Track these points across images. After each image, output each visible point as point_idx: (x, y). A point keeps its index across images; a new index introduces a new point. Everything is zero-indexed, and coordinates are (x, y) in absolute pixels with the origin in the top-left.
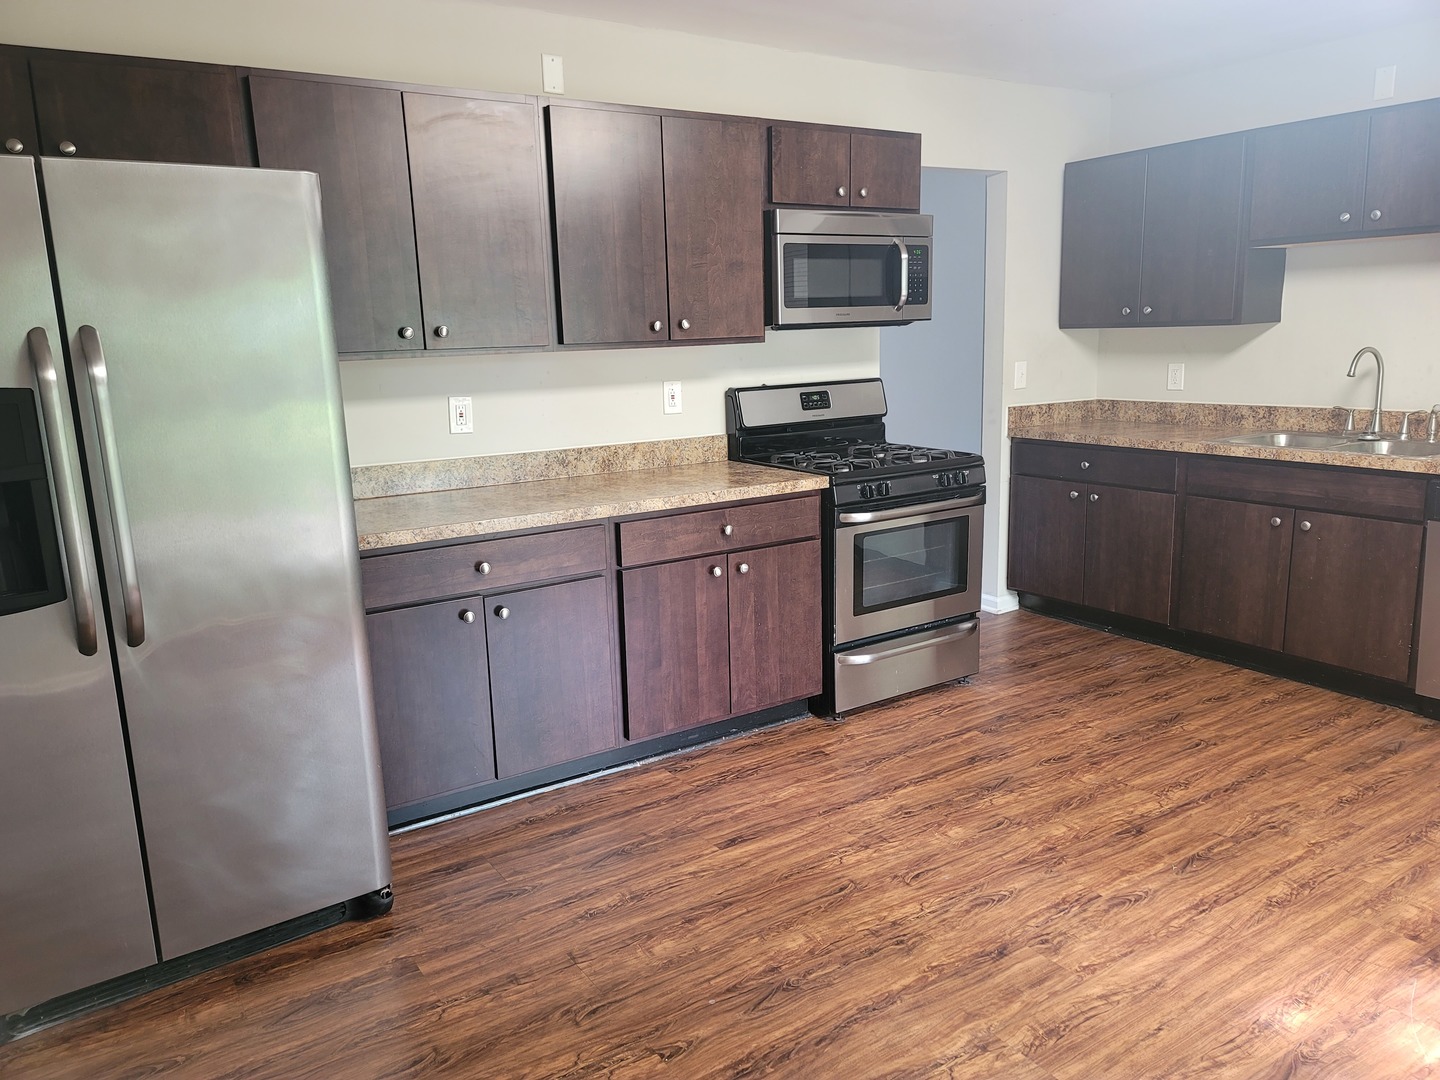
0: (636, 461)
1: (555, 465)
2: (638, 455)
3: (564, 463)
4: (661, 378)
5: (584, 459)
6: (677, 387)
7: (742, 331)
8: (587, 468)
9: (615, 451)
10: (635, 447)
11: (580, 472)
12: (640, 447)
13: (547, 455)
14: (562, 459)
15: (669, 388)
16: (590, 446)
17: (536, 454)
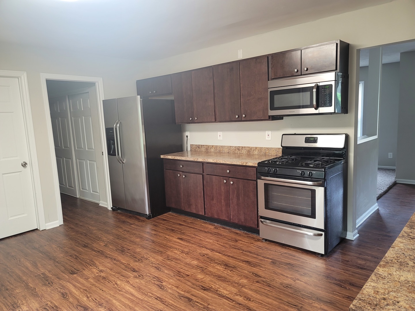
0: (256, 152)
1: (237, 150)
2: (257, 150)
3: (239, 149)
4: (265, 130)
5: (243, 149)
6: (270, 133)
7: (261, 118)
8: (244, 152)
9: (251, 148)
10: (256, 148)
11: (242, 152)
12: (257, 148)
13: (235, 147)
14: (238, 148)
15: (267, 133)
16: (245, 146)
17: (233, 146)
